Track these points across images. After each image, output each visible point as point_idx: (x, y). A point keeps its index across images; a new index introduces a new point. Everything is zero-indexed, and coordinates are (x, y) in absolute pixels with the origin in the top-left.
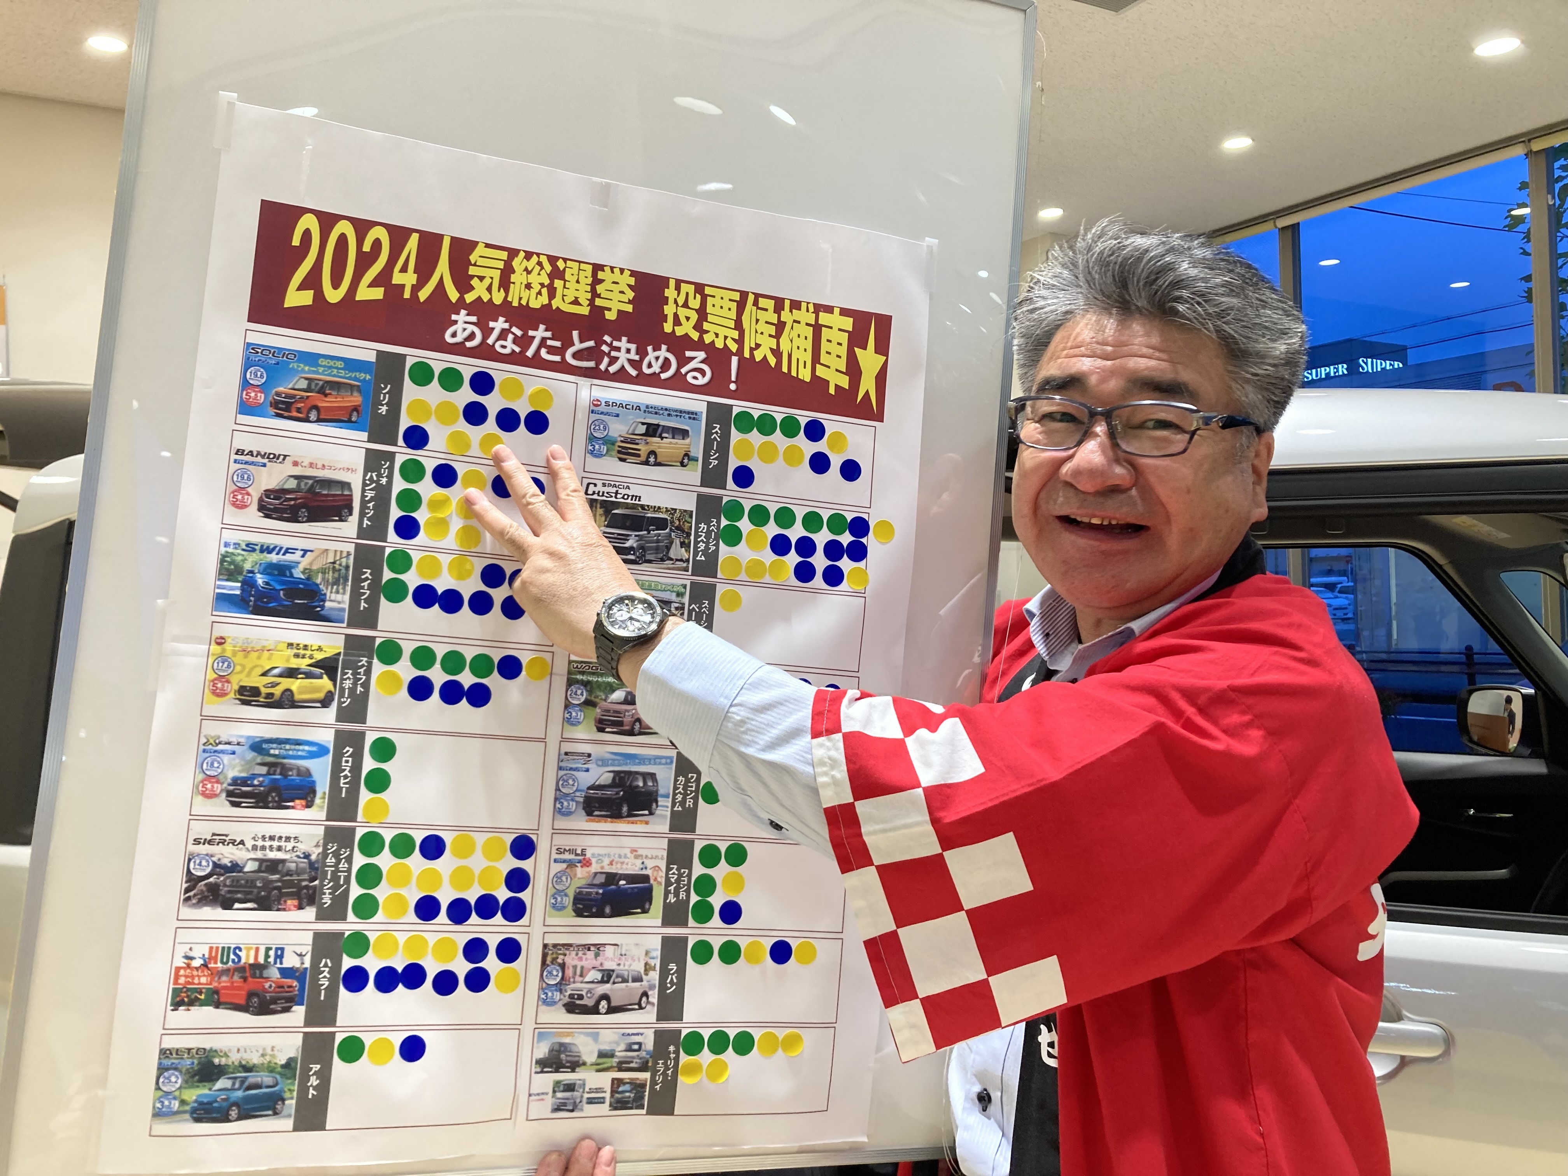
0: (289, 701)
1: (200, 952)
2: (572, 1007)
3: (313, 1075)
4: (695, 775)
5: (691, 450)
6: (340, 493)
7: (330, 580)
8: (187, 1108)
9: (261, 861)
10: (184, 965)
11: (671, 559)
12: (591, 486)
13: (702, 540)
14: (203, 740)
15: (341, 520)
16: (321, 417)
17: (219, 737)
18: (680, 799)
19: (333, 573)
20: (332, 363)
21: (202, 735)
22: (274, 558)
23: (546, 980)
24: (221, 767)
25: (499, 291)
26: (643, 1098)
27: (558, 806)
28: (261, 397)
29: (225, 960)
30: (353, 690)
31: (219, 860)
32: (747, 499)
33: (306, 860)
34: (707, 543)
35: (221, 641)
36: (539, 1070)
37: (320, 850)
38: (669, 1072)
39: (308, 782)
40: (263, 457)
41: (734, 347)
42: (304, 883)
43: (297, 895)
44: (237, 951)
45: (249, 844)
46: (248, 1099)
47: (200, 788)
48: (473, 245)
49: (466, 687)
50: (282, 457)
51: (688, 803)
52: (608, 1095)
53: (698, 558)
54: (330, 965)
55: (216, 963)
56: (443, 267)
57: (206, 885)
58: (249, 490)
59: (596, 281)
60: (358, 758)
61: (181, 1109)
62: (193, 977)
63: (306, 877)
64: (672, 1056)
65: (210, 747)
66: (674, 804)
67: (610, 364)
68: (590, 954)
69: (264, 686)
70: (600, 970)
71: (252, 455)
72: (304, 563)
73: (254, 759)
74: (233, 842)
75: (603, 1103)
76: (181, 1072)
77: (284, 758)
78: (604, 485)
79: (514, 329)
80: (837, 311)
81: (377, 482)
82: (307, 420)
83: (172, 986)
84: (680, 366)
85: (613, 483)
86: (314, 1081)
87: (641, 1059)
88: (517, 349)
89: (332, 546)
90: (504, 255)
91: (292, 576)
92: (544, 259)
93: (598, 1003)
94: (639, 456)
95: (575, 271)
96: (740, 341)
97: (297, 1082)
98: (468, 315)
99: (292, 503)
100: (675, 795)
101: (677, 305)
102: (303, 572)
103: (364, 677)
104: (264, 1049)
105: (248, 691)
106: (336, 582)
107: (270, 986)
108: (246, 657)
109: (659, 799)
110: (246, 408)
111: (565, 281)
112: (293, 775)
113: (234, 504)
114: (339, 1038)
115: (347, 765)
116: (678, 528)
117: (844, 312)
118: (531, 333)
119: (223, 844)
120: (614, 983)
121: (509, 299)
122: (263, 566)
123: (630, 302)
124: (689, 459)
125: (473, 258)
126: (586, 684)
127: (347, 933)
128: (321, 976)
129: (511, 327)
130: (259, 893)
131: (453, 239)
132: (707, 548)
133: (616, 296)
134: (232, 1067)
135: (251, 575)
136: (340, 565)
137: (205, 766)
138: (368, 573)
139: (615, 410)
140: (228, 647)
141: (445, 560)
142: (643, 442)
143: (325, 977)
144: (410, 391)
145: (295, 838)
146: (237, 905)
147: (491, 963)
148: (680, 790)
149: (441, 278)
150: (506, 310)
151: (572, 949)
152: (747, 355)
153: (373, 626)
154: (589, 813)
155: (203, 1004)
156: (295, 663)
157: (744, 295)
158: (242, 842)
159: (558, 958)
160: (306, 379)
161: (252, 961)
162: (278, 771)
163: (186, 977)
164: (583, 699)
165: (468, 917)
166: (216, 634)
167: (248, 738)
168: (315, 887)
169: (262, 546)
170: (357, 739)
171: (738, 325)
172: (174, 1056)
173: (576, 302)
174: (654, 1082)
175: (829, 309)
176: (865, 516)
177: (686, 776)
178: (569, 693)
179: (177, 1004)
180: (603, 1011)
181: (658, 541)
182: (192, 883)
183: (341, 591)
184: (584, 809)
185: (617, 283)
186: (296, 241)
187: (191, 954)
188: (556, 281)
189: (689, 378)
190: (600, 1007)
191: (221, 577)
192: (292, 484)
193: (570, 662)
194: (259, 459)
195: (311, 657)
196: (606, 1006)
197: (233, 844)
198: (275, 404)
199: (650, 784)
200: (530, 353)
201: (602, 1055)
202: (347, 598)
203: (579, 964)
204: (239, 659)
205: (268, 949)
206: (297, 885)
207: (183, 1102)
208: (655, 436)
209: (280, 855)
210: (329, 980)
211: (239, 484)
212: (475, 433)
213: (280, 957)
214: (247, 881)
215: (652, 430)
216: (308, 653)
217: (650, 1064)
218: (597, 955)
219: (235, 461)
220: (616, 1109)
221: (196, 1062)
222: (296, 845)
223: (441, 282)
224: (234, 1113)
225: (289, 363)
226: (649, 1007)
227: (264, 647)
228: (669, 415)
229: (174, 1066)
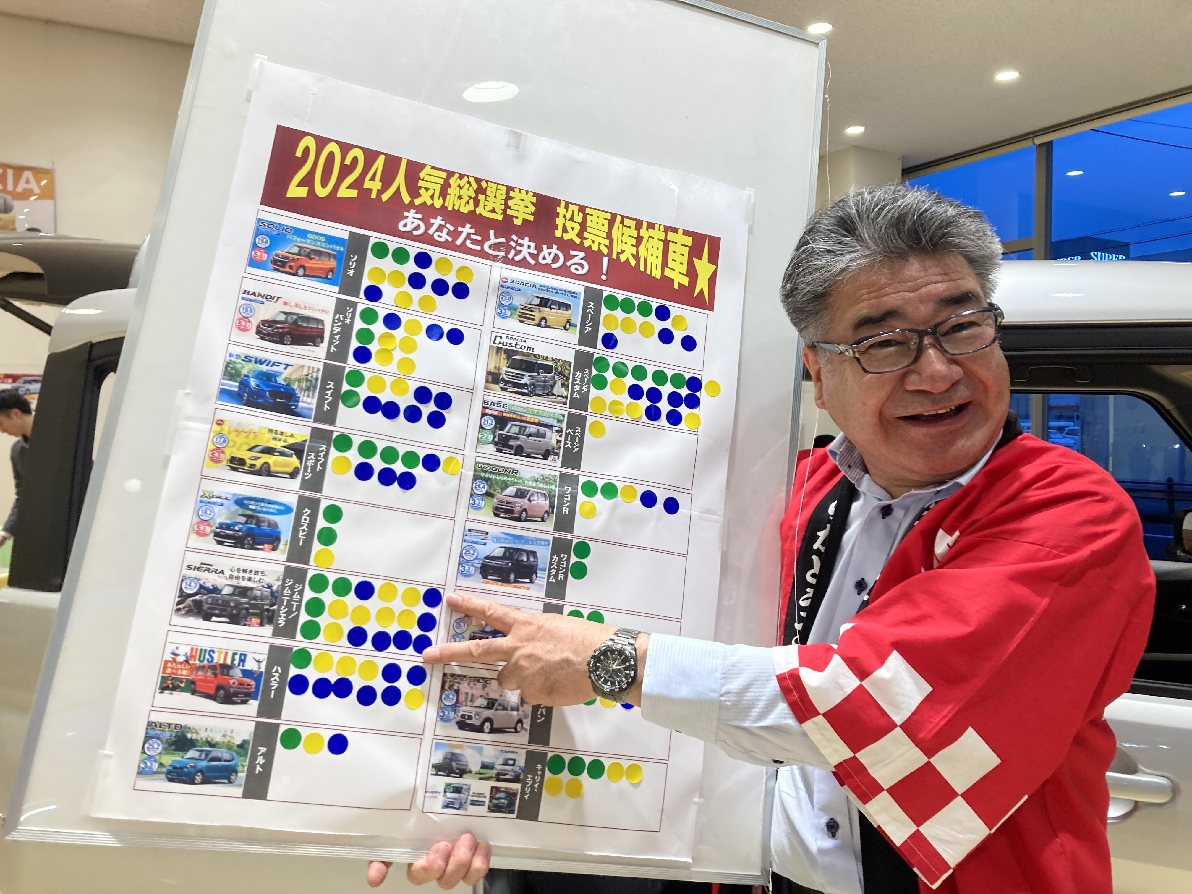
0: (266, 470)
1: (184, 651)
2: (462, 725)
3: (261, 755)
4: (566, 556)
5: (572, 319)
6: (315, 326)
7: (304, 387)
8: (164, 770)
9: (235, 587)
10: (171, 660)
11: (555, 395)
12: (498, 338)
13: (578, 384)
14: (201, 493)
15: (315, 346)
16: (307, 273)
17: (212, 493)
18: (554, 573)
19: (306, 382)
20: (317, 237)
21: (200, 490)
22: (264, 368)
23: (444, 702)
24: (212, 514)
25: (439, 199)
26: (513, 804)
27: (461, 568)
28: (265, 256)
29: (202, 659)
30: (314, 468)
31: (204, 583)
32: (612, 357)
33: (268, 590)
34: (581, 386)
35: (220, 423)
36: (434, 772)
37: (280, 583)
38: (536, 785)
39: (275, 532)
40: (262, 297)
41: (605, 251)
42: (266, 607)
43: (259, 616)
44: (211, 653)
45: (227, 573)
46: (210, 769)
47: (196, 529)
48: (422, 166)
49: (398, 474)
50: (276, 298)
51: (560, 577)
52: (487, 800)
53: (574, 396)
54: (280, 671)
55: (195, 660)
56: (400, 180)
57: (193, 601)
58: (251, 319)
59: (508, 198)
60: (313, 518)
61: (160, 770)
62: (177, 669)
63: (268, 602)
64: (539, 773)
65: (205, 499)
66: (549, 576)
67: (515, 255)
68: (479, 685)
69: (249, 459)
70: (486, 699)
71: (255, 295)
72: (286, 373)
73: (237, 511)
74: (216, 571)
75: (483, 805)
76: (162, 741)
77: (259, 512)
78: (507, 338)
79: (448, 226)
80: (681, 232)
81: (343, 321)
82: (296, 274)
83: (161, 675)
84: (565, 261)
85: (514, 337)
86: (261, 760)
87: (515, 772)
88: (450, 239)
89: (307, 363)
90: (444, 175)
91: (276, 381)
92: (472, 180)
93: (483, 724)
94: (533, 320)
95: (494, 190)
96: (610, 247)
97: (248, 760)
98: (416, 213)
99: (281, 330)
100: (550, 569)
101: (566, 219)
102: (285, 380)
103: (323, 460)
104: (226, 731)
105: (236, 461)
106: (308, 389)
107: (234, 683)
108: (237, 436)
109: (538, 571)
110: (253, 263)
111: (486, 196)
112: (264, 526)
113: (239, 328)
114: (282, 729)
115: (305, 522)
116: (560, 373)
117: (686, 233)
118: (460, 229)
119: (208, 571)
120: (497, 710)
121: (446, 205)
122: (256, 373)
123: (532, 214)
124: (570, 325)
125: (422, 175)
126: (487, 480)
127: (295, 649)
128: (272, 679)
129: (446, 224)
130: (232, 610)
131: (409, 162)
132: (581, 389)
133: (522, 209)
134: (200, 742)
135: (246, 378)
136: (312, 377)
137: (200, 513)
138: (331, 385)
139: (518, 286)
140: (225, 427)
141: (389, 380)
142: (537, 310)
143: (275, 680)
144: (371, 261)
145: (262, 572)
146: (214, 619)
147: (403, 684)
148: (554, 566)
149: (399, 187)
150: (443, 211)
151: (465, 679)
152: (614, 256)
153: (332, 422)
154: (485, 577)
155: (183, 690)
156: (272, 444)
157: (614, 216)
158: (222, 572)
159: (453, 685)
160: (298, 247)
161: (221, 662)
162: (254, 521)
163: (172, 668)
164: (484, 491)
165: (387, 646)
166: (217, 417)
167: (234, 495)
168: (274, 611)
169: (256, 359)
170: (314, 504)
171: (609, 236)
172: (158, 728)
173: (493, 211)
174: (523, 792)
175: (675, 230)
176: (699, 377)
177: (559, 556)
178: (474, 485)
179: (164, 688)
180: (487, 730)
181: (545, 381)
182: (183, 598)
183: (311, 395)
184: (481, 573)
185: (523, 200)
186: (299, 154)
187: (177, 652)
188: (480, 195)
189: (572, 269)
190: (485, 727)
191: (225, 377)
192: (282, 317)
193: (476, 463)
194: (260, 298)
195: (285, 441)
196: (489, 727)
197: (215, 572)
198: (274, 262)
199: (532, 559)
200: (458, 242)
201: (484, 766)
202: (315, 401)
203: (470, 692)
204: (232, 436)
205: (234, 654)
206: (261, 607)
207: (161, 765)
208: (545, 307)
209: (249, 584)
210: (278, 683)
211: (243, 315)
212: (416, 294)
213: (242, 661)
214: (223, 601)
215: (544, 303)
216: (283, 438)
217: (521, 778)
218: (484, 687)
219: (243, 298)
220: (493, 811)
221: (174, 734)
222: (263, 577)
223: (398, 189)
224: (199, 778)
225: (286, 235)
226: (523, 732)
227: (251, 430)
228: (557, 293)
229: (157, 736)
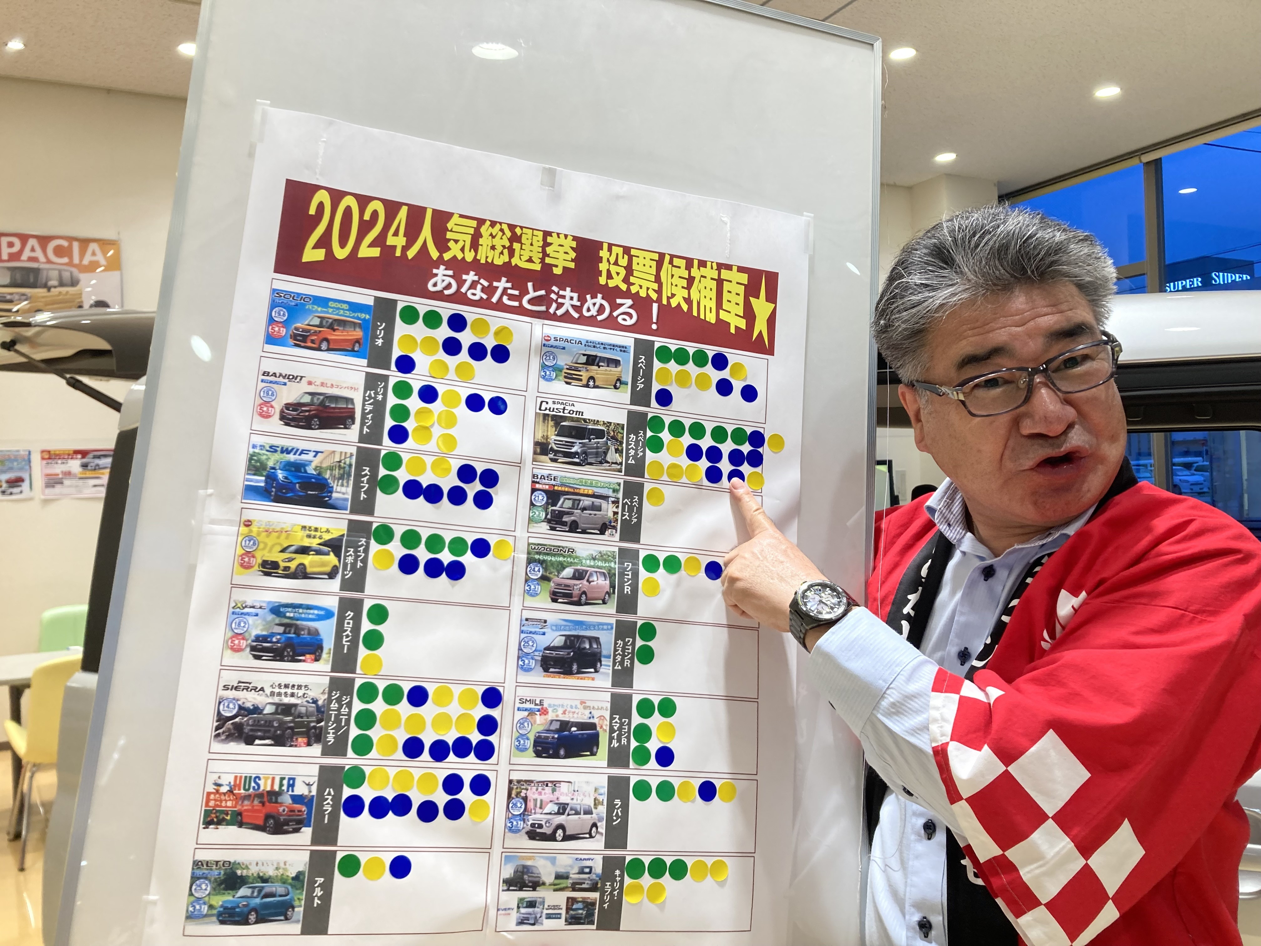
0: (302, 573)
1: (227, 780)
2: (533, 835)
3: (318, 887)
4: (631, 640)
5: (622, 376)
6: (345, 406)
7: (337, 476)
8: (215, 912)
9: (277, 705)
10: (214, 791)
11: (608, 462)
12: (544, 404)
13: (632, 448)
14: (233, 604)
15: (345, 428)
16: (331, 347)
17: (245, 602)
18: (619, 659)
19: (339, 470)
20: (339, 305)
21: (232, 600)
22: (292, 457)
23: (512, 811)
24: (247, 626)
25: (470, 251)
26: (593, 915)
27: (521, 663)
28: (283, 331)
29: (247, 787)
30: (354, 565)
31: (244, 703)
32: (667, 416)
33: (314, 705)
34: (636, 450)
35: (248, 524)
36: (505, 888)
37: (326, 696)
38: (616, 893)
39: (317, 639)
40: (284, 377)
41: (654, 296)
42: (312, 724)
43: (307, 734)
44: (257, 780)
45: (268, 691)
46: (266, 906)
47: (230, 643)
48: (450, 215)
49: (446, 564)
50: (299, 378)
51: (626, 663)
52: (563, 912)
53: (629, 462)
54: (332, 793)
55: (239, 789)
56: (426, 233)
57: (232, 724)
58: (273, 403)
59: (546, 244)
60: (357, 620)
61: (210, 912)
62: (221, 801)
63: (314, 719)
64: (618, 879)
65: (238, 610)
66: (614, 664)
67: (557, 309)
68: (548, 790)
69: (282, 561)
70: (556, 804)
71: (276, 376)
72: (316, 462)
73: (273, 620)
74: (255, 689)
75: (560, 918)
76: (210, 881)
77: (298, 620)
78: (554, 403)
79: (482, 281)
80: (735, 268)
81: (375, 398)
82: (319, 349)
83: (204, 808)
84: (612, 311)
85: (561, 401)
86: (318, 892)
87: (591, 880)
88: (485, 297)
89: (339, 448)
90: (474, 223)
91: (306, 472)
92: (505, 227)
93: (555, 831)
94: (581, 380)
95: (530, 236)
96: (659, 292)
97: (304, 893)
98: (446, 269)
99: (307, 414)
100: (615, 656)
101: (610, 263)
102: (315, 469)
103: (363, 555)
104: (278, 863)
105: (269, 564)
106: (341, 477)
107: (284, 811)
108: (268, 536)
109: (603, 659)
110: (271, 339)
111: (522, 244)
112: (304, 634)
113: (261, 415)
114: (339, 856)
115: (348, 626)
116: (613, 438)
117: (741, 269)
118: (495, 284)
119: (247, 689)
120: (568, 815)
121: (478, 257)
122: (283, 464)
123: (572, 260)
124: (621, 383)
125: (450, 225)
126: (541, 562)
127: (347, 767)
128: (325, 803)
129: (479, 279)
130: (276, 731)
131: (435, 211)
132: (636, 454)
133: (561, 256)
134: (252, 877)
135: (273, 471)
136: (345, 463)
137: (233, 626)
138: (367, 471)
139: (562, 344)
140: (254, 529)
141: (429, 460)
142: (584, 370)
143: (328, 804)
144: (401, 329)
145: (306, 686)
146: (257, 742)
147: (466, 795)
148: (619, 651)
149: (425, 242)
150: (475, 265)
151: (533, 785)
152: (665, 302)
153: (371, 513)
154: (546, 670)
155: (229, 823)
156: (306, 542)
157: (662, 256)
158: (262, 689)
159: (521, 792)
160: (319, 317)
161: (269, 789)
162: (293, 631)
163: (215, 800)
164: (540, 575)
165: (446, 756)
166: (244, 518)
167: (269, 603)
168: (321, 727)
169: (282, 448)
170: (356, 605)
171: (658, 279)
172: (205, 867)
173: (530, 260)
174: (602, 901)
175: (729, 267)
176: (761, 430)
177: (623, 640)
178: (529, 569)
179: (208, 823)
180: (559, 838)
181: (597, 448)
182: (221, 722)
183: (345, 484)
184: (541, 666)
185: (562, 246)
186: (312, 211)
187: (220, 782)
188: (514, 244)
189: (620, 319)
190: (557, 835)
191: (249, 472)
192: (307, 399)
193: (529, 544)
194: (281, 379)
195: (320, 538)
196: (562, 835)
197: (255, 690)
198: (295, 337)
199: (595, 646)
200: (494, 300)
201: (558, 877)
202: (350, 489)
203: (539, 798)
204: (262, 537)
205: (282, 779)
206: (307, 726)
207: (211, 907)
208: (593, 365)
209: (293, 701)
210: (332, 806)
211: (265, 399)
212: (452, 361)
213: (291, 786)
214: (266, 722)
215: (591, 360)
216: (318, 534)
217: (599, 885)
218: (554, 791)
219: (262, 381)
220: (570, 924)
221: (222, 872)
222: (306, 692)
223: (425, 244)
224: (252, 917)
225: (305, 305)
226: (598, 836)
227: (282, 528)
228: (604, 348)
229: (204, 875)
